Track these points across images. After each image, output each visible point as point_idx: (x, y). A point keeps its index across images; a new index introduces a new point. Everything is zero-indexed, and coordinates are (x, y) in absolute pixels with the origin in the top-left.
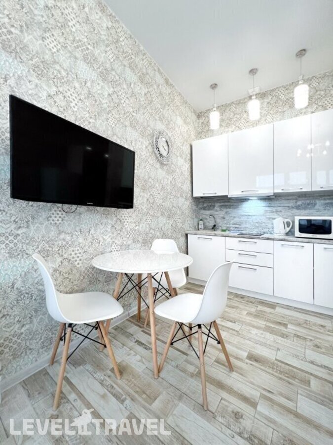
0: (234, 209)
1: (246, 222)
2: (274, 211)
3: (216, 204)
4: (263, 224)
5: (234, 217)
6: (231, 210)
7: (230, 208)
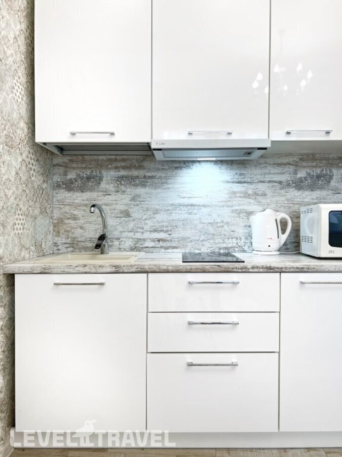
0: (156, 187)
1: (185, 222)
2: (250, 192)
3: (104, 173)
4: (226, 227)
5: (156, 212)
6: (147, 190)
7: (144, 185)
